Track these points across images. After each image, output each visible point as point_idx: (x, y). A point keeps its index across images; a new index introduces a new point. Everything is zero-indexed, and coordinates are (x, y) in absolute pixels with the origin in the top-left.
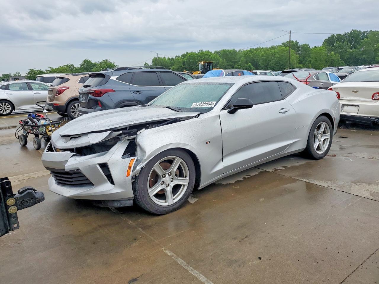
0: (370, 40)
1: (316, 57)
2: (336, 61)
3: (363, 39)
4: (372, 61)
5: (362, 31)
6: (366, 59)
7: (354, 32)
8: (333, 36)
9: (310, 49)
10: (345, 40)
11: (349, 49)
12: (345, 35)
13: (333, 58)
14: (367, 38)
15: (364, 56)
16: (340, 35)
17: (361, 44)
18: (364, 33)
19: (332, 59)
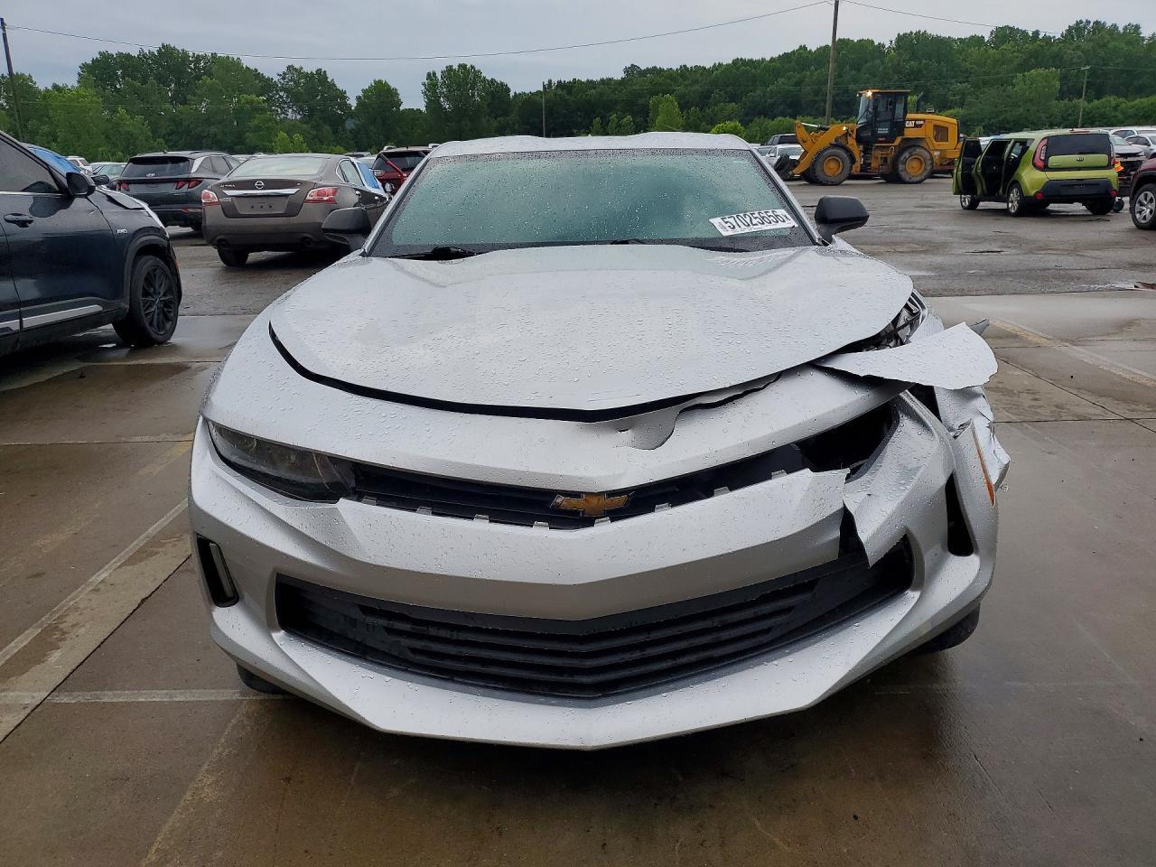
0: (217, 82)
1: (74, 122)
2: (141, 138)
3: (198, 78)
4: (236, 145)
5: (191, 54)
6: (219, 137)
7: (167, 52)
8: (105, 57)
9: (40, 92)
10: (148, 76)
11: (167, 105)
12: (143, 57)
13: (130, 129)
14: (210, 75)
15: (213, 129)
16: (128, 56)
17: (198, 92)
18: (198, 59)
19: (128, 133)
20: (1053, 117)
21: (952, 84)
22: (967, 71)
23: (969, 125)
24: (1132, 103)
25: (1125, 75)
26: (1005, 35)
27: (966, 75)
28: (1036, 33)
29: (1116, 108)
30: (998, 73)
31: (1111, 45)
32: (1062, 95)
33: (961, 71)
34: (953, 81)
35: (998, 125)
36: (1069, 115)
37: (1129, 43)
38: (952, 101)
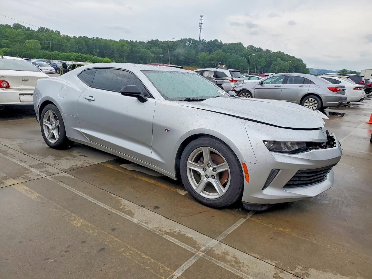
20: (40, 55)
21: (2, 39)
22: (7, 36)
23: (12, 54)
24: (62, 54)
25: (58, 45)
26: (18, 27)
27: (7, 37)
28: (29, 28)
29: (58, 55)
30: (18, 39)
31: (53, 36)
32: (42, 49)
33: (5, 36)
34: (3, 39)
35: (23, 55)
36: (45, 55)
37: (58, 36)
38: (3, 45)
